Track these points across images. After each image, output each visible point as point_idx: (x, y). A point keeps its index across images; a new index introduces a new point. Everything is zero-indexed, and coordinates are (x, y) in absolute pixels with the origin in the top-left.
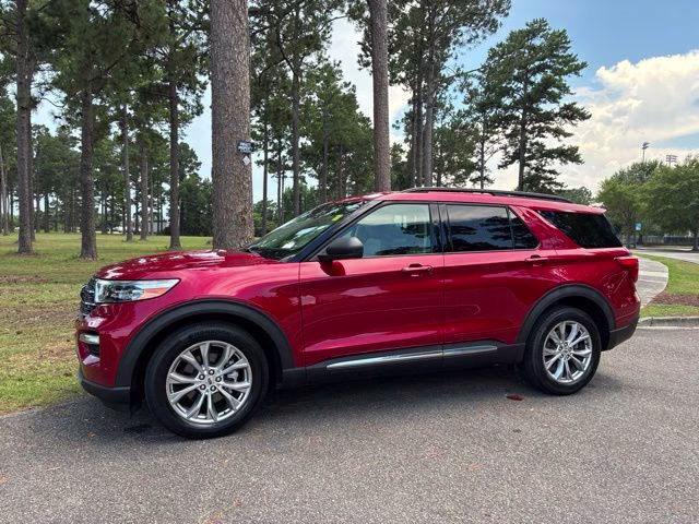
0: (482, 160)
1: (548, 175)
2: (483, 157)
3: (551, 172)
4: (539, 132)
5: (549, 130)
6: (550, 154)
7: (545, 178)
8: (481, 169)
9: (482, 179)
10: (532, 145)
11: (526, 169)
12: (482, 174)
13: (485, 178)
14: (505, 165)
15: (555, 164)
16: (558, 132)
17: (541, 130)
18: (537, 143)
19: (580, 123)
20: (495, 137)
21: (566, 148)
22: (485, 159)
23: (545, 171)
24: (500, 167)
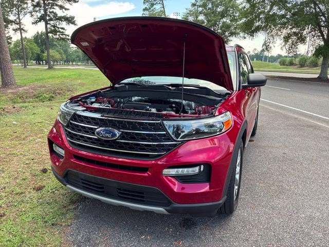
0: (19, 18)
1: (60, 30)
2: (19, 17)
3: (62, 28)
4: (52, 6)
5: (57, 5)
6: (60, 19)
7: (59, 32)
8: (19, 23)
9: (21, 29)
10: (50, 12)
11: (49, 26)
12: (20, 26)
13: (22, 29)
14: (35, 23)
15: (64, 24)
16: (61, 7)
17: (53, 5)
18: (53, 12)
19: (74, 4)
20: (25, 6)
21: (68, 16)
22: (21, 18)
23: (58, 28)
24: (33, 23)
